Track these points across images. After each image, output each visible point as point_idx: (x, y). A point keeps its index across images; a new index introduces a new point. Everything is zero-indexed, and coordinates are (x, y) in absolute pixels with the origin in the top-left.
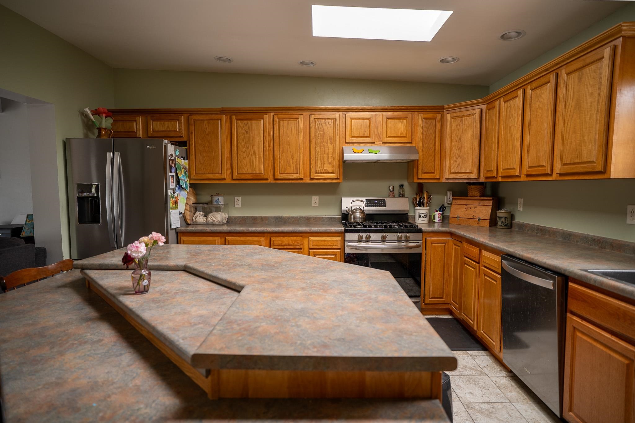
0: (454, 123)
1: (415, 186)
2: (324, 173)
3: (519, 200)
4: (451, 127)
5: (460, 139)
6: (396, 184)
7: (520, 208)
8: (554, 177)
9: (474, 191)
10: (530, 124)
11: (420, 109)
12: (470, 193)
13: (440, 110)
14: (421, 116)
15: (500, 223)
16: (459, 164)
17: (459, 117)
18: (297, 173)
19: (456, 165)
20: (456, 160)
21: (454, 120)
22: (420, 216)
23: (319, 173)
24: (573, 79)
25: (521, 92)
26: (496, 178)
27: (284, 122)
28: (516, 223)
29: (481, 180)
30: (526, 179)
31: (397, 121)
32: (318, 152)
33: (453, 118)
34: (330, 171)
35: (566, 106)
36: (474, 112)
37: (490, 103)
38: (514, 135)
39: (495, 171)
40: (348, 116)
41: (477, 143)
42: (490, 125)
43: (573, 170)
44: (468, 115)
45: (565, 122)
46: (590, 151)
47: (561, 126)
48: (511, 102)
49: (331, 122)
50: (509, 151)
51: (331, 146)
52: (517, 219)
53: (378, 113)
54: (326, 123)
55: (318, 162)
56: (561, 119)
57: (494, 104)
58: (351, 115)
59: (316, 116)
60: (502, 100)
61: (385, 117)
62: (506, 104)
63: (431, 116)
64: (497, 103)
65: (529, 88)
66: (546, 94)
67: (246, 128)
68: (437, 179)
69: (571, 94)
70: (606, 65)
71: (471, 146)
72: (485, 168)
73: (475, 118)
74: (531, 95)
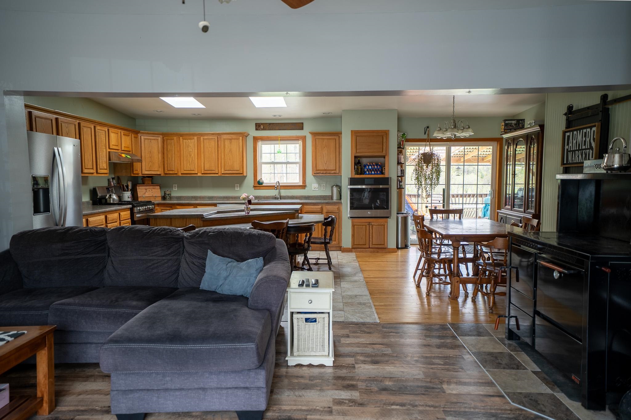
0: (146, 142)
2: (103, 169)
3: (174, 185)
4: (144, 144)
5: (150, 152)
7: (176, 189)
8: (219, 175)
10: (204, 152)
11: (131, 131)
12: (146, 182)
13: (137, 133)
14: (132, 135)
15: (168, 197)
16: (150, 166)
17: (148, 139)
18: (92, 169)
19: (149, 166)
20: (149, 164)
21: (146, 141)
22: (128, 198)
23: (102, 169)
24: (227, 143)
25: (196, 138)
26: (176, 174)
27: (85, 129)
28: (174, 197)
29: (162, 175)
30: (201, 175)
31: (126, 137)
32: (100, 154)
33: (145, 139)
34: (105, 168)
35: (224, 150)
36: (157, 138)
37: (166, 136)
38: (192, 155)
39: (176, 171)
40: (110, 131)
41: (160, 155)
42: (169, 147)
43: (230, 172)
44: (154, 139)
45: (224, 156)
46: (237, 167)
47: (223, 156)
48: (189, 141)
49: (104, 132)
50: (189, 162)
51: (105, 150)
52: (173, 194)
53: (120, 131)
54: (101, 132)
55: (101, 161)
56: (223, 154)
57: (172, 138)
58: (111, 130)
59: (98, 128)
60: (181, 138)
61: (122, 133)
62: (184, 141)
63: (136, 136)
64: (175, 138)
65: (202, 138)
66: (213, 144)
67: (67, 130)
68: (138, 174)
69: (226, 147)
70: (241, 141)
71: (157, 157)
72: (166, 168)
73: (158, 141)
74: (204, 141)
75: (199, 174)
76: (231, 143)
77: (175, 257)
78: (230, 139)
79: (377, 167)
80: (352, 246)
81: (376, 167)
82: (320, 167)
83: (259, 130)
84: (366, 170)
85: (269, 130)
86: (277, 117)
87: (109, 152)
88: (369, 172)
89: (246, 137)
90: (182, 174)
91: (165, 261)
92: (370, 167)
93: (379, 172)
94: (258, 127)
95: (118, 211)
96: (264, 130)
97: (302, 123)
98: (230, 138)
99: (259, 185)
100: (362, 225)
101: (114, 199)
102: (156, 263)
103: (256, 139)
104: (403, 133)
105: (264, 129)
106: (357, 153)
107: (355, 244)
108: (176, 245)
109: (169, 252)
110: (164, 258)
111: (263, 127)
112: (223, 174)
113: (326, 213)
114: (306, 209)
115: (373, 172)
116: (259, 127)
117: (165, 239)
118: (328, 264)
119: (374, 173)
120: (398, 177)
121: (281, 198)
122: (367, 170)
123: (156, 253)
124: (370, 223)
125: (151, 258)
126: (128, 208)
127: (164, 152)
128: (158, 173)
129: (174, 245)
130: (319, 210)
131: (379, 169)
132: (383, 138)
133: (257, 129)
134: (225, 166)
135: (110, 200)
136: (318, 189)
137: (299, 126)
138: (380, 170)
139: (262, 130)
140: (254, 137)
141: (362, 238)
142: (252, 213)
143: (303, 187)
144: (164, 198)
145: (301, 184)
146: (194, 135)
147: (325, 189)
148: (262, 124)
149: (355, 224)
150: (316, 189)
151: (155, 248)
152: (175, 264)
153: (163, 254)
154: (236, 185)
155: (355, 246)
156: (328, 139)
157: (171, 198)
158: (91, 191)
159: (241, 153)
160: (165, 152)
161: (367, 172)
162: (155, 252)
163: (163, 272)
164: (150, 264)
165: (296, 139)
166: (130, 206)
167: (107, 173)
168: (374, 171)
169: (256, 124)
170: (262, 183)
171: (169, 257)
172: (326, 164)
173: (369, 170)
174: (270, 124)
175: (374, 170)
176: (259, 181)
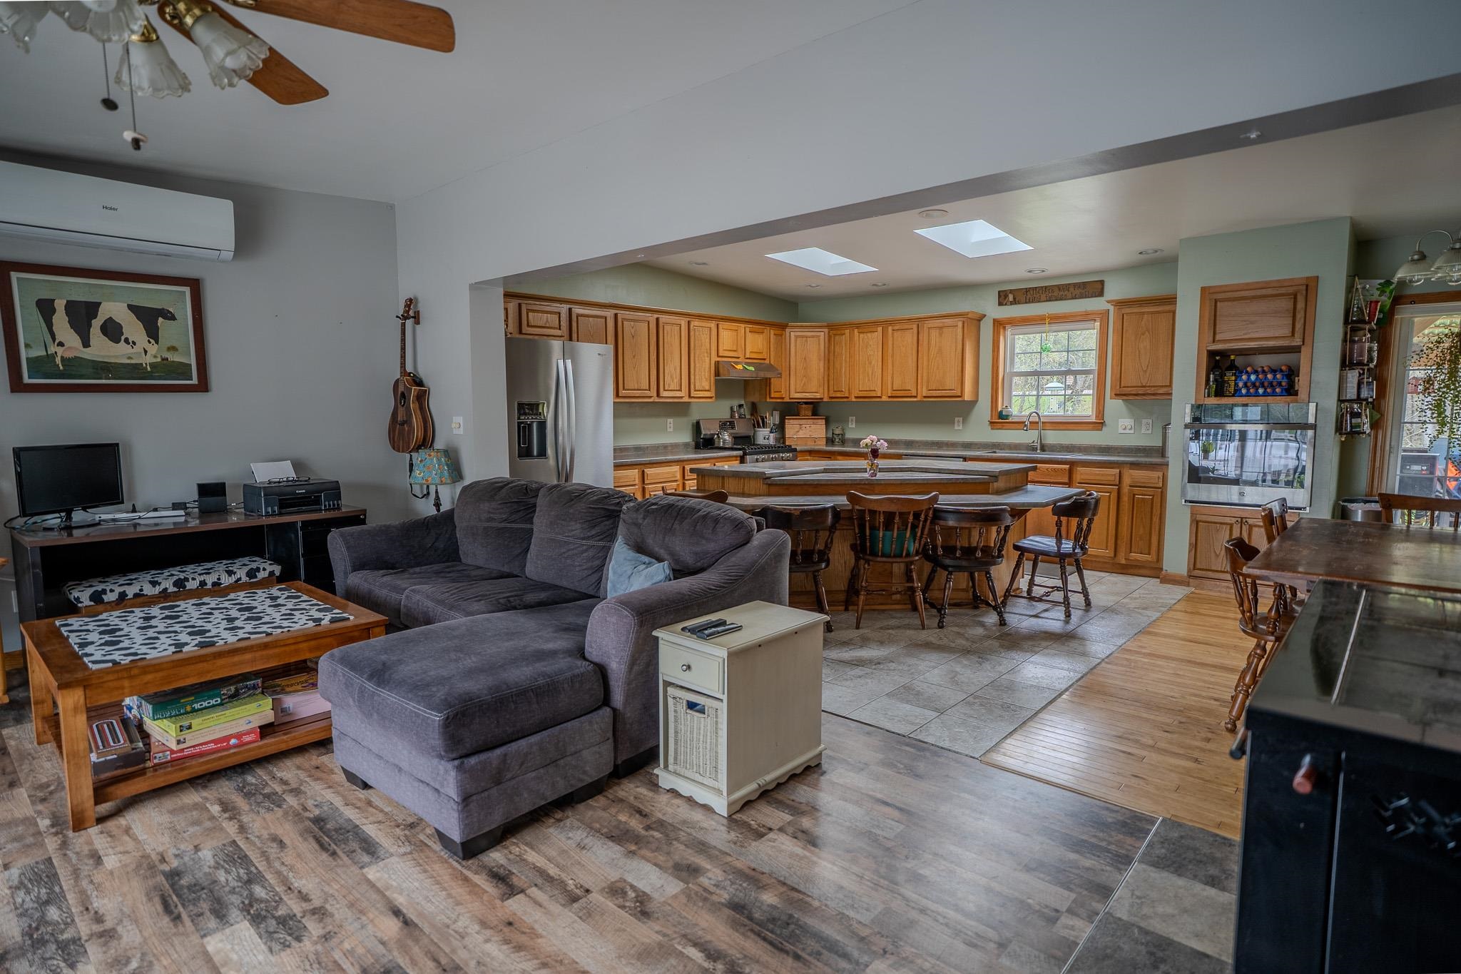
0: (798, 342)
1: (750, 406)
2: (703, 391)
3: (850, 418)
4: (796, 346)
5: (805, 360)
6: (735, 403)
7: (852, 425)
8: (918, 399)
9: (806, 410)
10: (893, 356)
11: (771, 325)
12: (803, 412)
13: (783, 327)
14: (772, 332)
15: (838, 440)
16: (805, 384)
17: (802, 337)
18: (678, 391)
19: (803, 385)
20: (802, 380)
21: (798, 339)
22: (764, 438)
23: (701, 391)
24: (934, 333)
25: (880, 329)
26: (847, 398)
27: (667, 328)
28: (849, 439)
29: (825, 400)
30: (888, 400)
31: (756, 336)
32: (697, 365)
33: (797, 337)
34: (707, 388)
35: (929, 349)
36: (818, 334)
37: (834, 329)
38: (873, 363)
39: (847, 392)
40: (720, 326)
41: (822, 364)
42: (837, 349)
43: (938, 394)
44: (813, 337)
45: (928, 361)
46: (951, 383)
47: (925, 363)
48: (869, 335)
49: (707, 331)
50: (868, 376)
51: (707, 360)
52: (849, 435)
53: (743, 326)
54: (703, 332)
55: (697, 377)
56: (925, 358)
57: (843, 332)
58: (723, 325)
59: (695, 323)
60: (856, 331)
61: (748, 330)
62: (861, 335)
63: (779, 332)
64: (847, 331)
65: (890, 328)
66: (910, 338)
67: (633, 331)
68: (783, 398)
69: (933, 342)
70: (960, 330)
71: (817, 367)
72: (831, 388)
73: (819, 340)
74: (893, 334)
75: (885, 398)
76: (941, 335)
77: (601, 544)
78: (941, 328)
79: (1275, 376)
80: (1189, 571)
81: (1270, 376)
82: (1131, 379)
83: (1006, 304)
84: (1241, 384)
85: (1026, 303)
86: (1037, 274)
87: (717, 364)
88: (1248, 390)
89: (979, 320)
90: (856, 397)
91: (585, 547)
92: (1253, 377)
93: (1278, 390)
94: (1003, 298)
95: (714, 461)
96: (1016, 304)
97: (1102, 282)
98: (941, 325)
99: (1000, 419)
100: (1221, 523)
101: (724, 440)
102: (573, 549)
103: (999, 325)
104: (1382, 281)
105: (1015, 302)
106: (1214, 342)
107: (1198, 566)
108: (607, 523)
109: (593, 532)
110: (584, 542)
111: (1014, 299)
112: (925, 397)
113: (1130, 486)
114: (1081, 474)
115: (1261, 391)
116: (1005, 298)
117: (591, 510)
118: (1064, 603)
119: (1264, 392)
120: (1340, 401)
121: (1046, 448)
122: (1245, 385)
123: (573, 533)
124: (1244, 520)
125: (566, 539)
126: (736, 457)
127: (830, 358)
128: (818, 396)
129: (602, 522)
130: (1112, 478)
131: (1280, 384)
132: (1295, 299)
133: (1000, 304)
134: (928, 382)
135: (719, 442)
136: (1132, 431)
137: (1093, 288)
138: (1284, 384)
139: (1012, 303)
140: (995, 320)
141: (1217, 556)
142: (880, 476)
143: (1099, 424)
144: (830, 441)
145: (1094, 420)
146: (876, 323)
147: (1150, 432)
148: (1011, 291)
149: (1199, 517)
150: (1127, 431)
151: (573, 523)
152: (600, 554)
153: (582, 536)
154: (956, 419)
155: (1197, 573)
156: (1152, 313)
157: (843, 442)
158: (693, 425)
159: (960, 354)
160: (832, 358)
161: (1244, 391)
162: (573, 531)
163: (580, 566)
164: (565, 550)
165: (1086, 317)
166: (741, 453)
167: (711, 397)
168: (1263, 386)
169: (999, 292)
170: (1007, 417)
171: (591, 542)
172: (1146, 371)
173: (1249, 384)
174: (1027, 290)
175: (1266, 384)
176: (1001, 412)
